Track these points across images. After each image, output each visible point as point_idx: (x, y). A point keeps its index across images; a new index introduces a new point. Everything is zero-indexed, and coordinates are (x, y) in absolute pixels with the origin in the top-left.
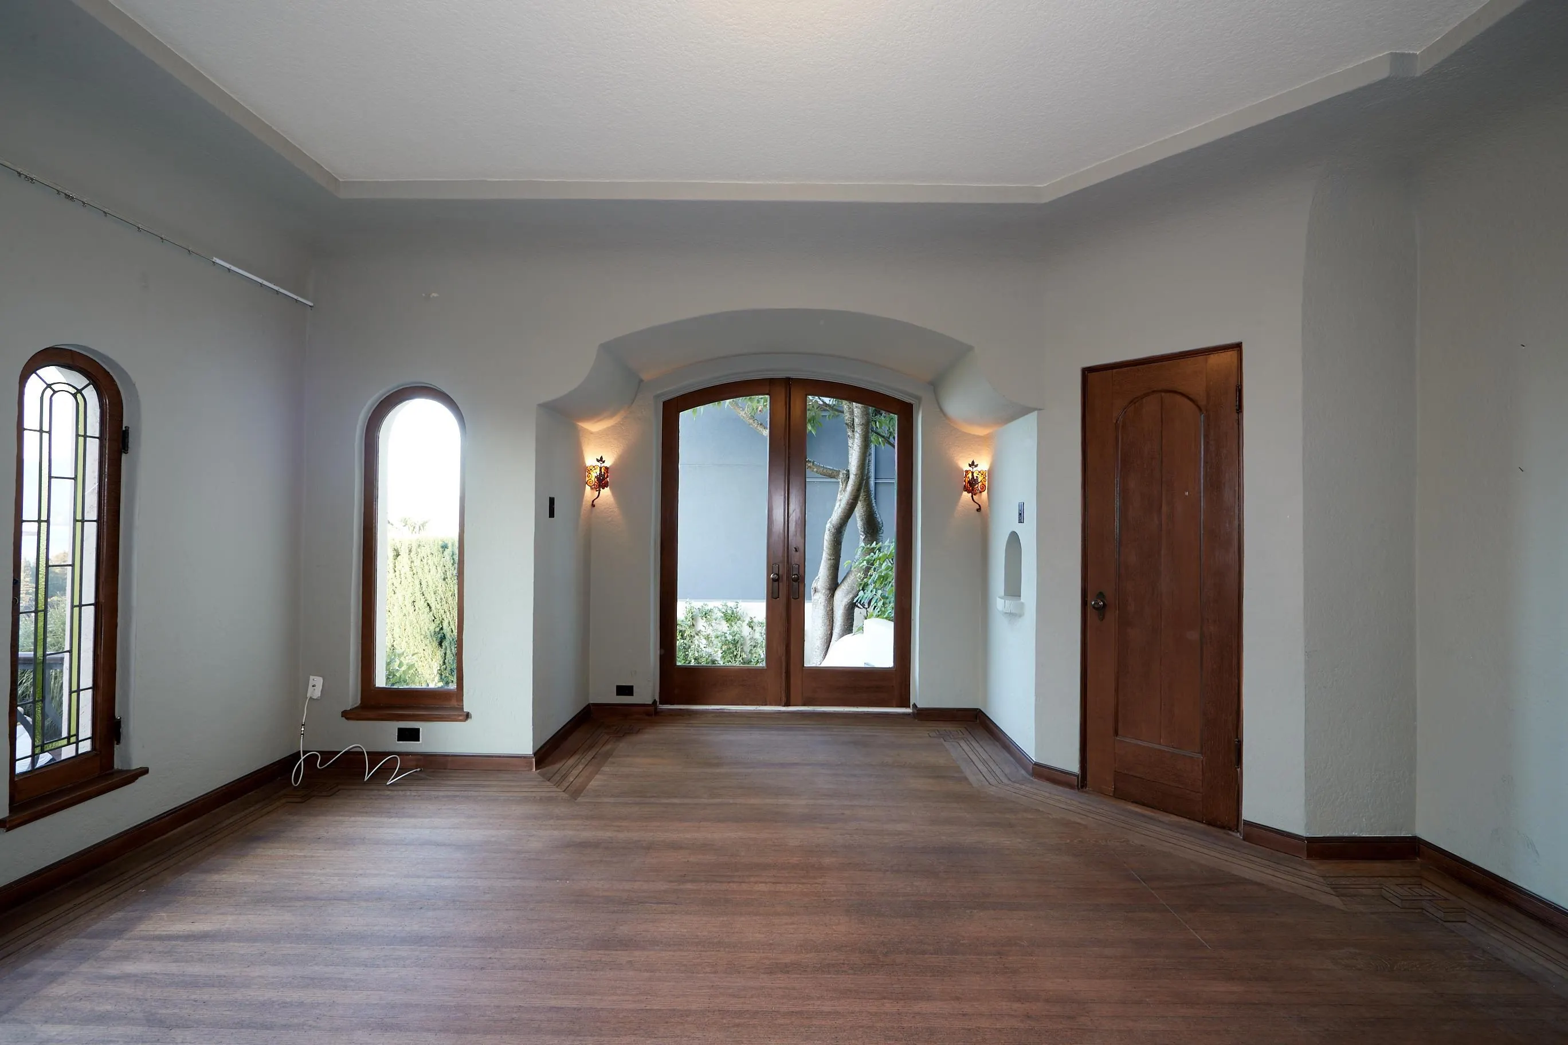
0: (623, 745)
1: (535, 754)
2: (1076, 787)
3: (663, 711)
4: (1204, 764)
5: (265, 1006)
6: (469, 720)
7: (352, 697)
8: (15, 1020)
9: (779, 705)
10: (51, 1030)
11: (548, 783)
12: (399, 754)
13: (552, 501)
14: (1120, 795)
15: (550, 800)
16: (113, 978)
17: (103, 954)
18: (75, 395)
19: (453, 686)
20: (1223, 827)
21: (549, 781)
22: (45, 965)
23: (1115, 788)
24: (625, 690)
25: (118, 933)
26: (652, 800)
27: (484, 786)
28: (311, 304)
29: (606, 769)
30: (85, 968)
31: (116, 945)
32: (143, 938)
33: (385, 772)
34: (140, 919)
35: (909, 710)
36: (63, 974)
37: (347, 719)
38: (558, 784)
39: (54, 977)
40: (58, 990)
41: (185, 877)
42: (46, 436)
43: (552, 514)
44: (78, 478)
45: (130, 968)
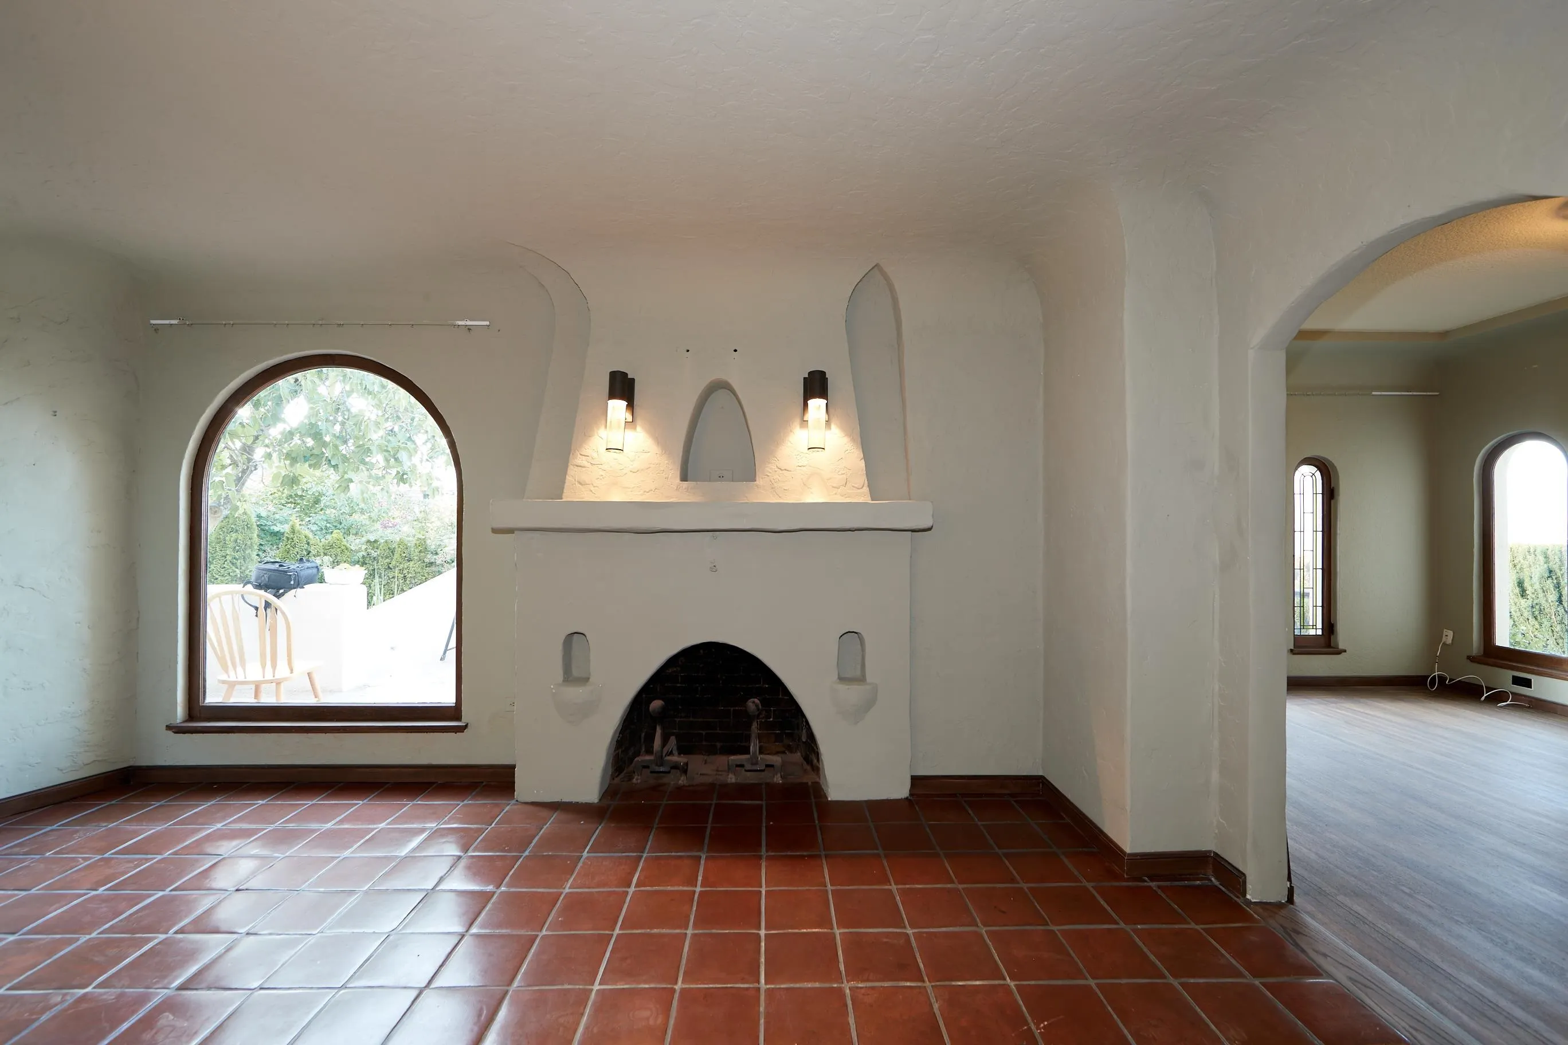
7: (1476, 648)
12: (1512, 693)
18: (1312, 476)
33: (1496, 699)
37: (1470, 662)
44: (1314, 513)
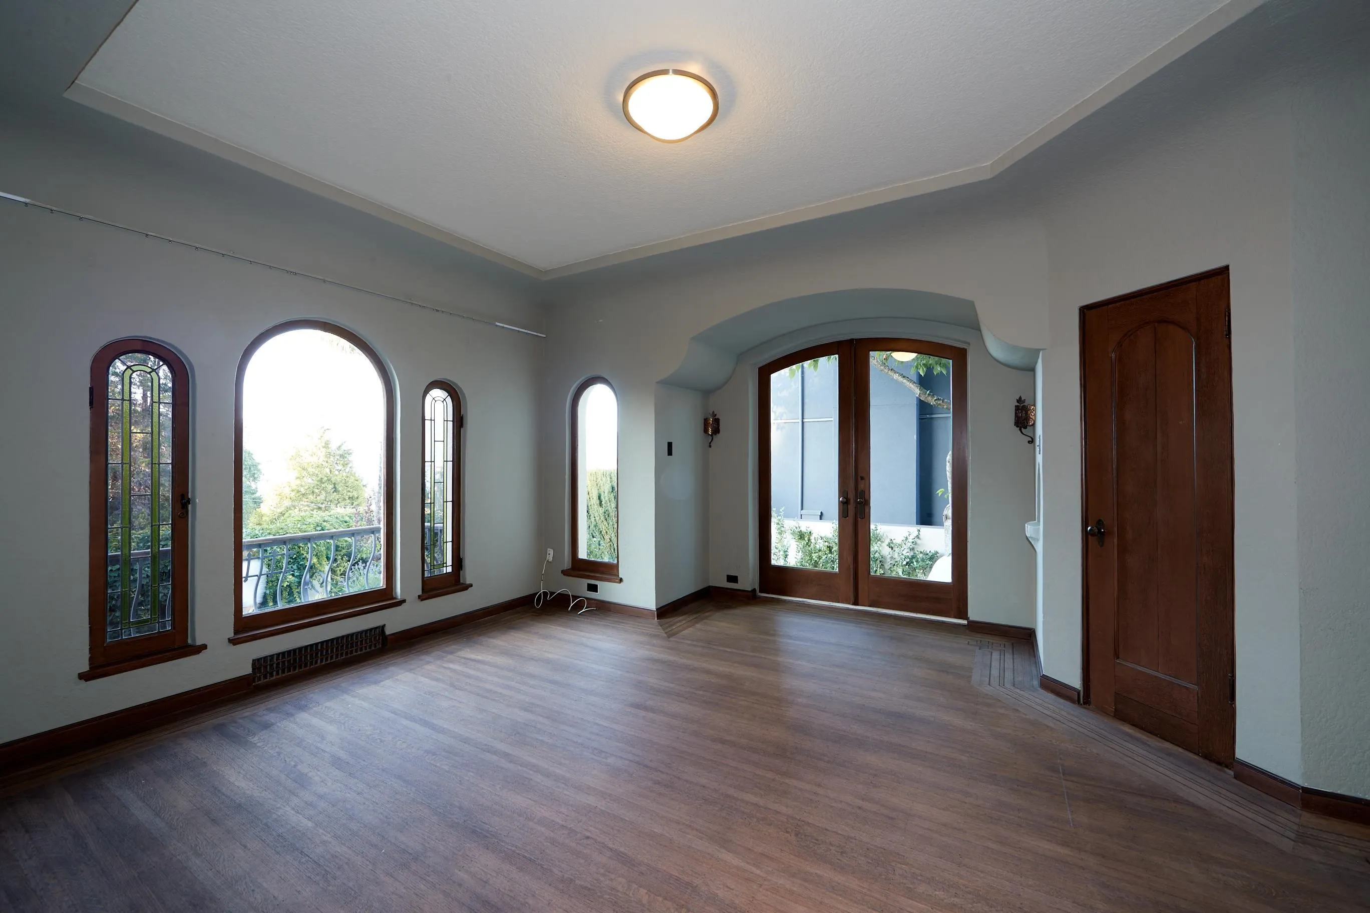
0: (718, 614)
1: (657, 609)
2: (1077, 702)
3: (760, 597)
4: (1200, 695)
5: (490, 691)
6: (622, 583)
7: (567, 563)
8: (414, 673)
9: (849, 604)
10: (423, 679)
11: (660, 627)
12: (587, 598)
13: (670, 445)
14: (1120, 716)
15: (656, 636)
16: (445, 668)
17: (445, 659)
18: (443, 402)
19: (616, 562)
20: (1219, 763)
21: (661, 626)
22: (427, 658)
23: (1115, 709)
24: (732, 579)
25: (452, 653)
26: (715, 647)
27: (623, 623)
28: (545, 336)
29: (698, 626)
30: (438, 662)
31: (450, 657)
32: (459, 657)
33: (578, 606)
34: (460, 650)
35: (965, 622)
36: (431, 662)
37: (564, 575)
38: (664, 629)
39: (428, 663)
40: (428, 667)
41: (480, 638)
42: (433, 422)
43: (670, 453)
44: (444, 441)
45: (451, 666)
